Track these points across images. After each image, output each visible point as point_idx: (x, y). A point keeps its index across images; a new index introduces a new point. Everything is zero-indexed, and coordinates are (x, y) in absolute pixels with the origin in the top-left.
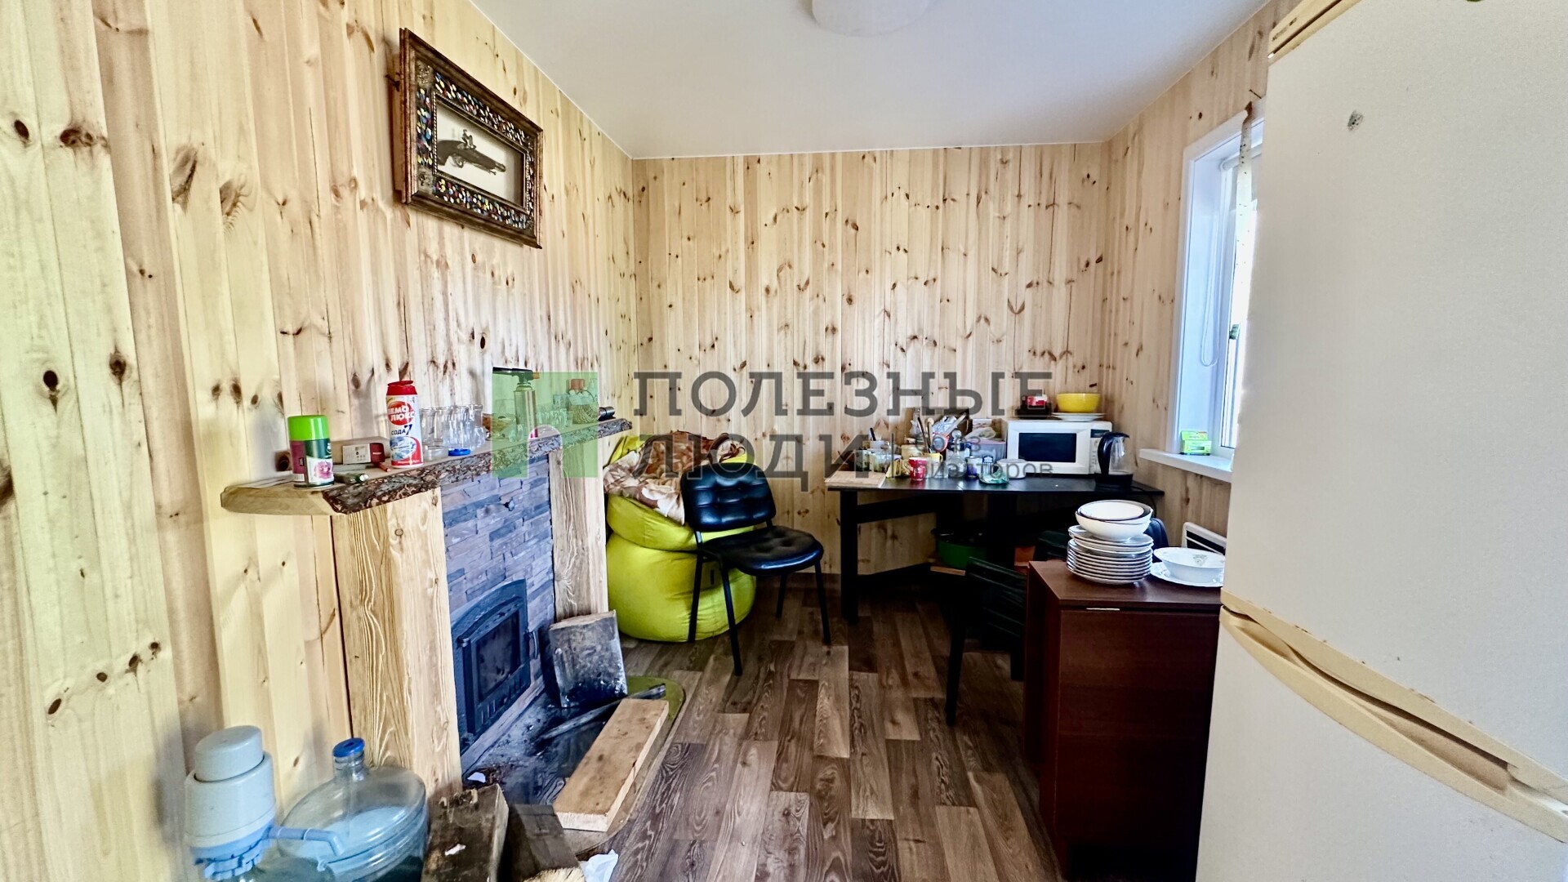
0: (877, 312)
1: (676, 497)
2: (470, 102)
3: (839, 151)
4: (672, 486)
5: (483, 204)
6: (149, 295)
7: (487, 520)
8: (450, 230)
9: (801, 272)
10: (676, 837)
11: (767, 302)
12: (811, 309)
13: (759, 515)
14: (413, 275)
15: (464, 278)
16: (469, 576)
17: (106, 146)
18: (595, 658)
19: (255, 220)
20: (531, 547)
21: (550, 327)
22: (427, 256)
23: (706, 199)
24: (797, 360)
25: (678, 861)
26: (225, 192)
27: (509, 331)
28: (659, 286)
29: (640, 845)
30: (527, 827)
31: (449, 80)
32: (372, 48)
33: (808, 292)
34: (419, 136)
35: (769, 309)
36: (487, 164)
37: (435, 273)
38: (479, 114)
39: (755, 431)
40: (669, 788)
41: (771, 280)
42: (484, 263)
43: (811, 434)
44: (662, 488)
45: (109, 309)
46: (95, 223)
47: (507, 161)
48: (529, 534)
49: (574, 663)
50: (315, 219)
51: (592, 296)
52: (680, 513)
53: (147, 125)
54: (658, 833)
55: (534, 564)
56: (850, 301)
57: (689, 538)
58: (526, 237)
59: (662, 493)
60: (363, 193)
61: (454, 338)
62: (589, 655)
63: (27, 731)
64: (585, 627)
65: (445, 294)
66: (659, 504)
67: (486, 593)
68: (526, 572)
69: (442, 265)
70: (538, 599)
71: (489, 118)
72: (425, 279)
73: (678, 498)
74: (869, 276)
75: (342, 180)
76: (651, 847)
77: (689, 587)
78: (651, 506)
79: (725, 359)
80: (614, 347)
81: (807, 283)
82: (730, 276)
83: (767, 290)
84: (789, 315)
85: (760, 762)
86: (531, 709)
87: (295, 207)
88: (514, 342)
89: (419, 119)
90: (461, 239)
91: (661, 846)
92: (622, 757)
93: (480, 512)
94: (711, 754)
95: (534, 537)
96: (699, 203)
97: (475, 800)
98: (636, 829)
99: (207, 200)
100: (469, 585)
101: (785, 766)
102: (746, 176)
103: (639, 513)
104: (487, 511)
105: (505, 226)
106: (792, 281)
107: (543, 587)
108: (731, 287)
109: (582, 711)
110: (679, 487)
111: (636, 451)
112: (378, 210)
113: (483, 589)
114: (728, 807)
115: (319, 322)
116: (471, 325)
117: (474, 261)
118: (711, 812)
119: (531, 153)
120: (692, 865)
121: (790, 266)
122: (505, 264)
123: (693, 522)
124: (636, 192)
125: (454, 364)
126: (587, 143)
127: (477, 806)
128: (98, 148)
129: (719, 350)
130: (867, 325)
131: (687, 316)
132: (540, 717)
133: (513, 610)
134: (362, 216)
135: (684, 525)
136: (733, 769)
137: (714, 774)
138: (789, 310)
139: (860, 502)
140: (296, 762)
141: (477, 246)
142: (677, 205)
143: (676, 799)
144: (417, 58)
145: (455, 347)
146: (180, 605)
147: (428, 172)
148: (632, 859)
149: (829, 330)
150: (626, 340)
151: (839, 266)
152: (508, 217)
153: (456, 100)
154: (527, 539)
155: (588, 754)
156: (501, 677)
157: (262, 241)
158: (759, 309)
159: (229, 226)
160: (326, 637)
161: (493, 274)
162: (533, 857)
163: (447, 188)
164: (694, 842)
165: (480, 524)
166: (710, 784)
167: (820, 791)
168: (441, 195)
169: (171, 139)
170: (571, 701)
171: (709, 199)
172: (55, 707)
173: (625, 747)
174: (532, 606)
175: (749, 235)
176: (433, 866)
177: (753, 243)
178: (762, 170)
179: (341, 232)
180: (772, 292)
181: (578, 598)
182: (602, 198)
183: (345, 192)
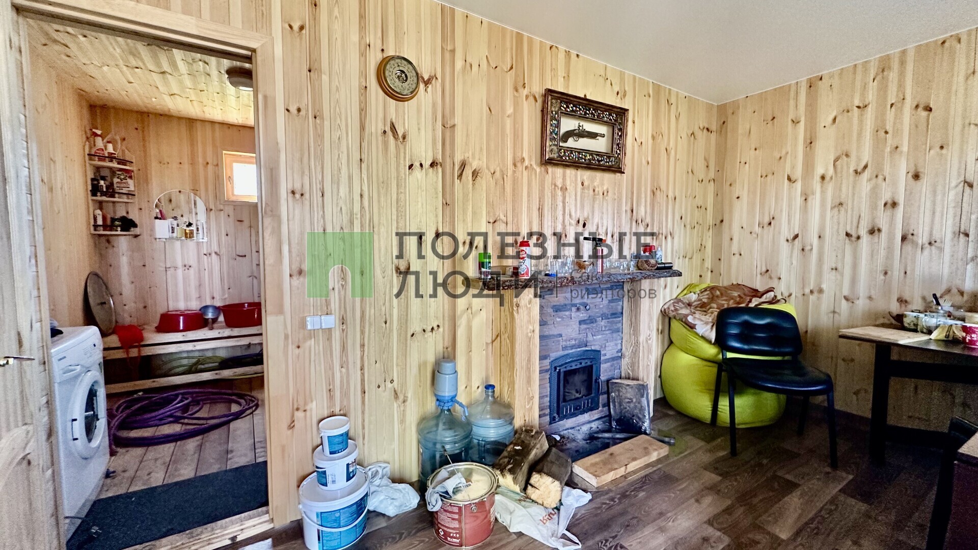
0: (953, 184)
1: (711, 324)
2: (580, 109)
3: (911, 46)
4: (711, 318)
5: (585, 156)
6: (448, 209)
7: (578, 313)
8: (570, 172)
9: (859, 159)
10: (629, 510)
11: (822, 187)
12: (869, 188)
13: (788, 350)
14: (548, 194)
15: (576, 194)
16: (564, 338)
17: (441, 165)
18: (632, 405)
19: (484, 181)
20: (606, 334)
21: (632, 216)
22: (555, 185)
23: (771, 118)
24: (849, 231)
25: (622, 520)
26: (474, 173)
27: (602, 218)
28: (731, 185)
29: (608, 502)
30: (550, 456)
31: (568, 103)
32: (536, 101)
33: (866, 175)
34: (551, 133)
35: (823, 192)
36: (593, 136)
37: (559, 193)
38: (586, 113)
39: (803, 288)
40: (641, 487)
41: (827, 170)
42: (589, 185)
43: (861, 295)
44: (703, 318)
45: (437, 216)
46: (436, 189)
47: (608, 132)
48: (605, 327)
49: (620, 405)
50: (505, 177)
51: (670, 197)
52: (713, 336)
53: (452, 157)
54: (620, 503)
55: (607, 344)
56: (916, 177)
57: (718, 354)
58: (617, 169)
59: (702, 321)
60: (527, 163)
61: (567, 223)
62: (629, 402)
63: (406, 340)
64: (628, 385)
65: (564, 202)
66: (697, 327)
67: (573, 351)
68: (602, 347)
69: (564, 189)
70: (609, 364)
71: (592, 113)
72: (554, 196)
73: (713, 326)
74: (944, 151)
75: (518, 159)
76: (613, 506)
77: (713, 387)
78: (692, 327)
79: (780, 233)
80: (688, 227)
81: (866, 167)
82: (788, 171)
83: (823, 178)
84: (843, 196)
85: (709, 505)
86: (597, 422)
87: (498, 174)
88: (605, 224)
89: (551, 125)
90: (576, 176)
91: (618, 509)
92: (623, 459)
93: (574, 309)
94: (679, 485)
95: (609, 330)
96: (765, 122)
97: (533, 434)
98: (611, 494)
99: (467, 177)
100: (564, 343)
101: (727, 516)
102: (808, 94)
103: (684, 330)
104: (578, 309)
105: (600, 165)
106: (848, 168)
107: (613, 359)
108: (789, 179)
109: (621, 431)
110: (716, 318)
111: (695, 293)
112: (533, 169)
113: (572, 347)
114: (669, 515)
115: (502, 217)
116: (578, 216)
117: (583, 185)
118: (658, 511)
119: (620, 124)
120: (628, 526)
121: (847, 155)
122: (603, 184)
123: (721, 342)
124: (718, 126)
125: (566, 236)
126: (673, 107)
127: (532, 436)
128: (439, 166)
129: (775, 226)
130: (939, 197)
131: (752, 205)
132: (600, 427)
133: (589, 363)
134: (525, 173)
135: (714, 344)
136: (688, 499)
137: (673, 495)
138: (844, 189)
139: (894, 357)
140: (478, 387)
141: (585, 178)
142: (748, 127)
143: (642, 494)
144: (552, 99)
145: (568, 227)
146: (446, 315)
147: (555, 148)
148: (599, 505)
149: (888, 205)
150: (701, 222)
151: (905, 148)
152: (602, 160)
153: (573, 111)
154: (603, 329)
155: (607, 450)
156: (578, 395)
157: (484, 188)
158: (813, 194)
159: (473, 185)
160: (494, 344)
161: (594, 191)
162: (543, 467)
163: (565, 153)
164: (636, 518)
165: (573, 315)
166: (667, 499)
167: (742, 543)
168: (562, 157)
169: (458, 159)
170: (617, 425)
171: (774, 118)
172: (412, 335)
173: (628, 455)
174: (604, 366)
175: (808, 137)
176: (509, 449)
177: (811, 143)
178: (823, 86)
179: (515, 181)
180: (827, 178)
181: (633, 371)
182: (684, 136)
183: (519, 165)
